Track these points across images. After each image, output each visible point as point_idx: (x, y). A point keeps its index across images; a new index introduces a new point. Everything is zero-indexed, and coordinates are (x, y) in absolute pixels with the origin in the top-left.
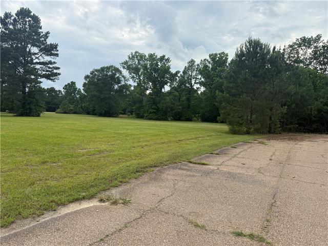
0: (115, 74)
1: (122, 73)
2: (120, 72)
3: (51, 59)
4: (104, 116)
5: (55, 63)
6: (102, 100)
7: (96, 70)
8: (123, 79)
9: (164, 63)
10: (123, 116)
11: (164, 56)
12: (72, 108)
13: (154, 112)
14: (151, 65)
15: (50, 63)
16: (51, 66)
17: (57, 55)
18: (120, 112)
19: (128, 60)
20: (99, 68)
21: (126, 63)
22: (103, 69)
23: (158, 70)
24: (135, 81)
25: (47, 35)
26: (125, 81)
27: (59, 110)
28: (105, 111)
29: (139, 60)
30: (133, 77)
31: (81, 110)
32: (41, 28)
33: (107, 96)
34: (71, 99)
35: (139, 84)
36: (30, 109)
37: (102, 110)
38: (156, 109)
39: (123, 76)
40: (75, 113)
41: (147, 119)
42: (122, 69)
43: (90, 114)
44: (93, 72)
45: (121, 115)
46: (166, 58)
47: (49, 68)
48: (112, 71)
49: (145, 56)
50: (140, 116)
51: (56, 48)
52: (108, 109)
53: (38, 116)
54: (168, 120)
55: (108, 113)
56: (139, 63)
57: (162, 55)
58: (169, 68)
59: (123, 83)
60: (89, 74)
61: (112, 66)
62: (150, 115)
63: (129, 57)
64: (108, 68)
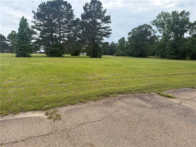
0: (148, 30)
1: (152, 28)
2: (151, 28)
3: (107, 25)
4: (138, 57)
5: (109, 27)
6: (138, 47)
7: (135, 29)
8: (152, 32)
9: (184, 16)
10: (152, 57)
11: (184, 11)
12: (121, 53)
13: (174, 53)
14: (174, 19)
15: (107, 27)
16: (107, 29)
17: (110, 22)
18: (150, 54)
19: (156, 19)
20: (137, 27)
21: (155, 21)
22: (139, 27)
23: (179, 22)
24: (161, 33)
25: (105, 12)
26: (154, 33)
27: (115, 54)
28: (140, 54)
29: (164, 18)
30: (160, 30)
31: (127, 54)
32: (102, 8)
33: (141, 44)
34: (122, 48)
35: (164, 34)
36: (96, 54)
37: (138, 53)
38: (175, 51)
39: (153, 30)
40: (123, 56)
41: (168, 59)
42: (152, 26)
43: (131, 56)
44: (133, 30)
45: (151, 56)
46: (186, 12)
47: (106, 30)
48: (145, 28)
49: (169, 14)
50: (163, 57)
51: (110, 18)
52: (141, 53)
53: (101, 57)
54: (186, 59)
55: (142, 55)
56: (164, 20)
57: (182, 11)
58: (188, 19)
59: (152, 35)
60: (131, 31)
61: (145, 25)
62: (171, 56)
63: (157, 17)
64: (143, 26)
